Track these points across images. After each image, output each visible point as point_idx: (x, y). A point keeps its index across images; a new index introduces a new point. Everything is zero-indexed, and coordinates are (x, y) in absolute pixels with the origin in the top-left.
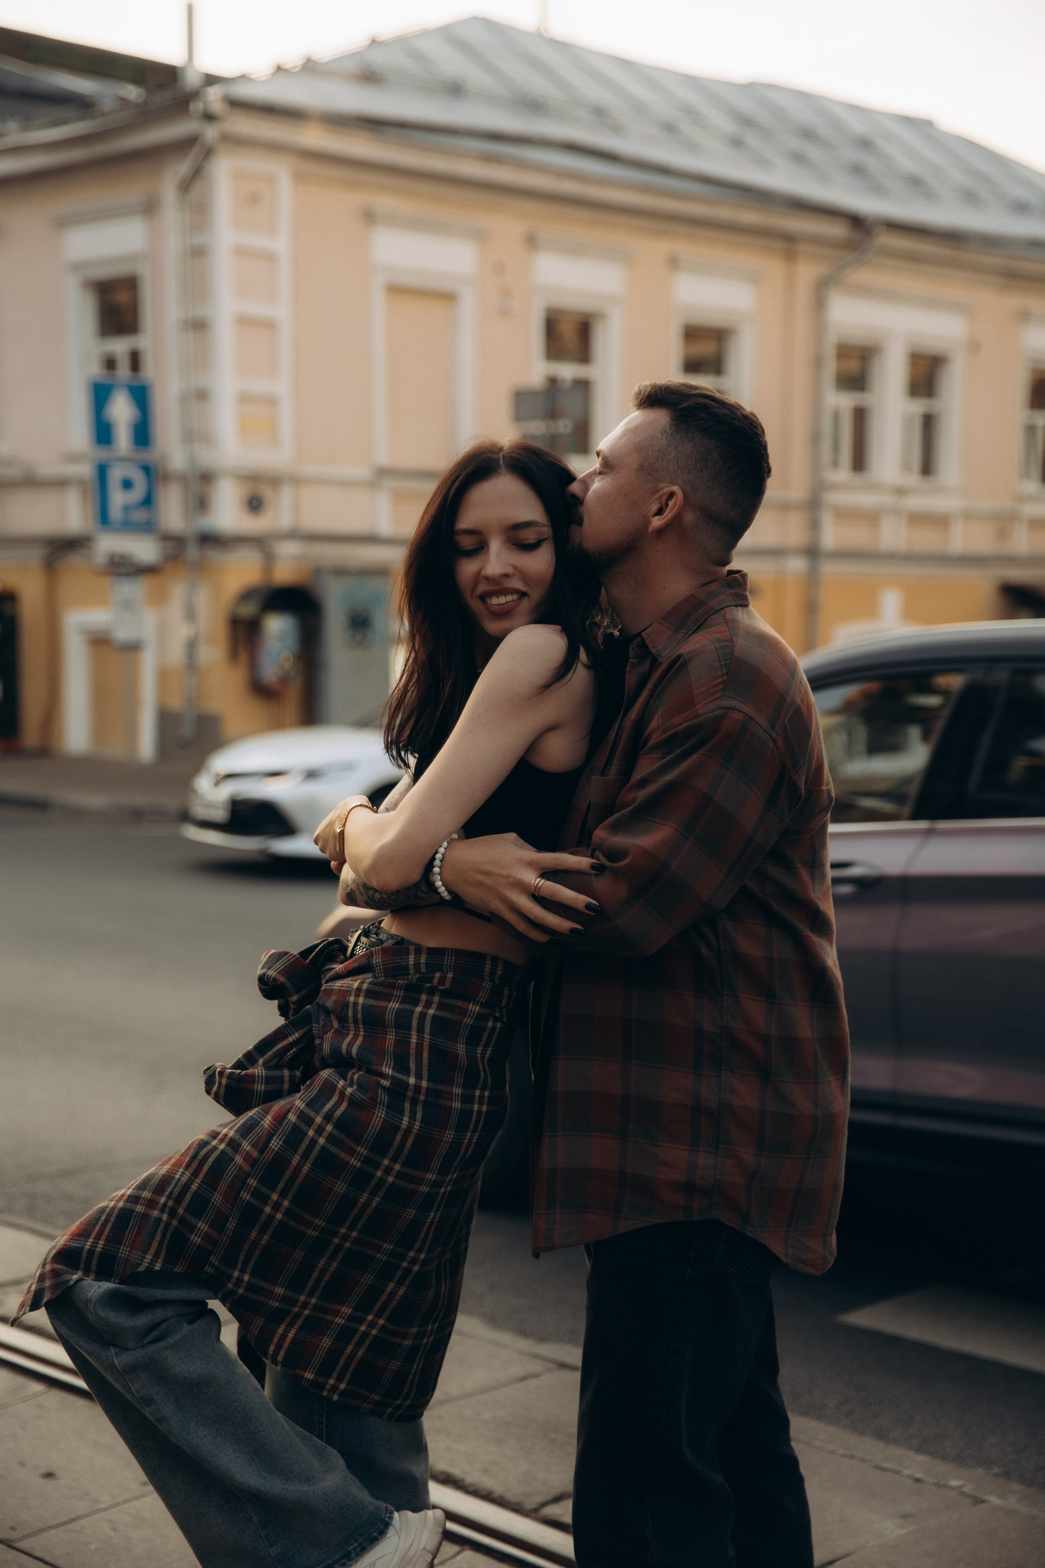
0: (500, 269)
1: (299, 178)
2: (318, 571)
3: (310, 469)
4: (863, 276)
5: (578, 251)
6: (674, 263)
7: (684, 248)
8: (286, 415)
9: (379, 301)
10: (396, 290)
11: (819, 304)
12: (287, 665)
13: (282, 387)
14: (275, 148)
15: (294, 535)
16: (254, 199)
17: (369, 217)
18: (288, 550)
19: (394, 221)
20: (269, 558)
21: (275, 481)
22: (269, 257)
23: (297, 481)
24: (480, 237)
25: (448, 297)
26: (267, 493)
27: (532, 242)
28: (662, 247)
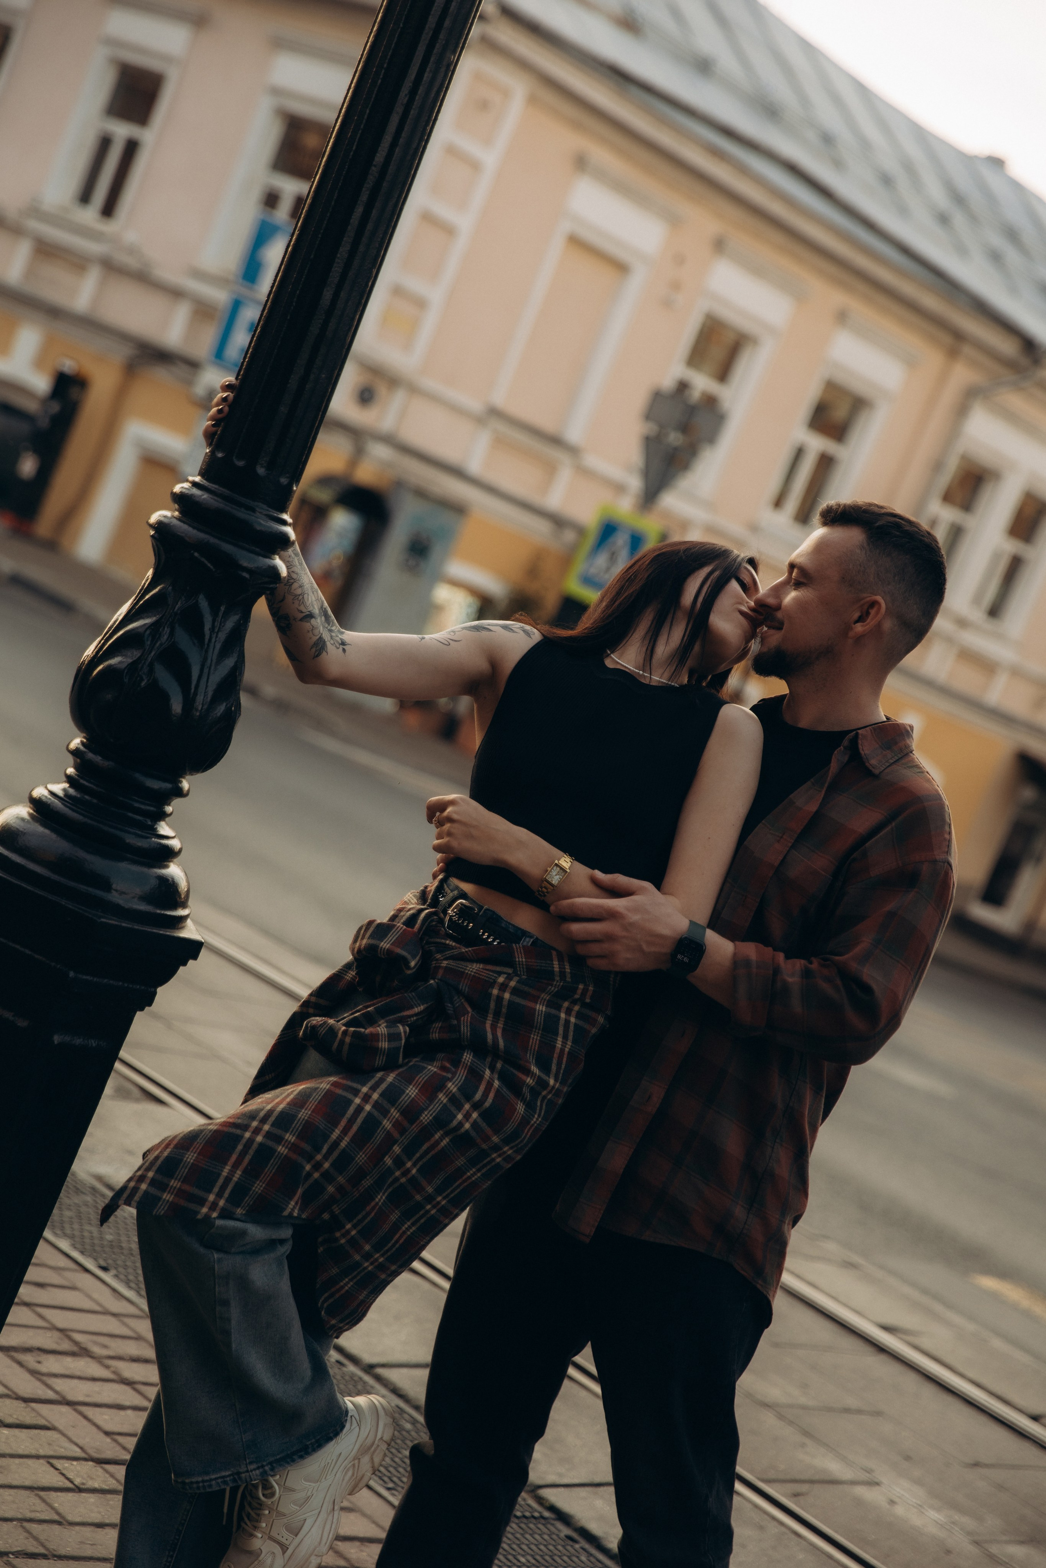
0: (680, 260)
1: (532, 100)
2: (399, 484)
3: (429, 383)
4: (1014, 400)
5: (757, 271)
6: (842, 317)
7: (859, 309)
8: (430, 321)
9: (557, 246)
10: (576, 242)
11: (962, 411)
12: (336, 563)
13: (436, 295)
14: (523, 65)
15: (389, 440)
16: (484, 105)
17: (581, 163)
18: (379, 452)
19: (602, 177)
20: (359, 452)
21: (394, 381)
22: (475, 166)
23: (414, 390)
24: (674, 221)
25: (621, 268)
26: (382, 390)
27: (719, 245)
28: (838, 298)
